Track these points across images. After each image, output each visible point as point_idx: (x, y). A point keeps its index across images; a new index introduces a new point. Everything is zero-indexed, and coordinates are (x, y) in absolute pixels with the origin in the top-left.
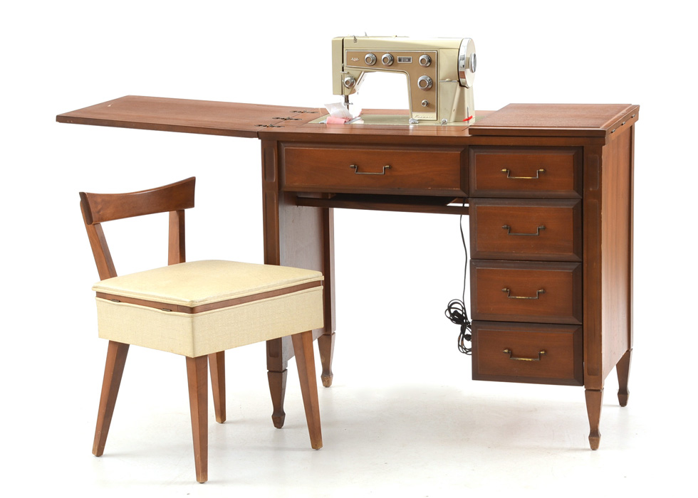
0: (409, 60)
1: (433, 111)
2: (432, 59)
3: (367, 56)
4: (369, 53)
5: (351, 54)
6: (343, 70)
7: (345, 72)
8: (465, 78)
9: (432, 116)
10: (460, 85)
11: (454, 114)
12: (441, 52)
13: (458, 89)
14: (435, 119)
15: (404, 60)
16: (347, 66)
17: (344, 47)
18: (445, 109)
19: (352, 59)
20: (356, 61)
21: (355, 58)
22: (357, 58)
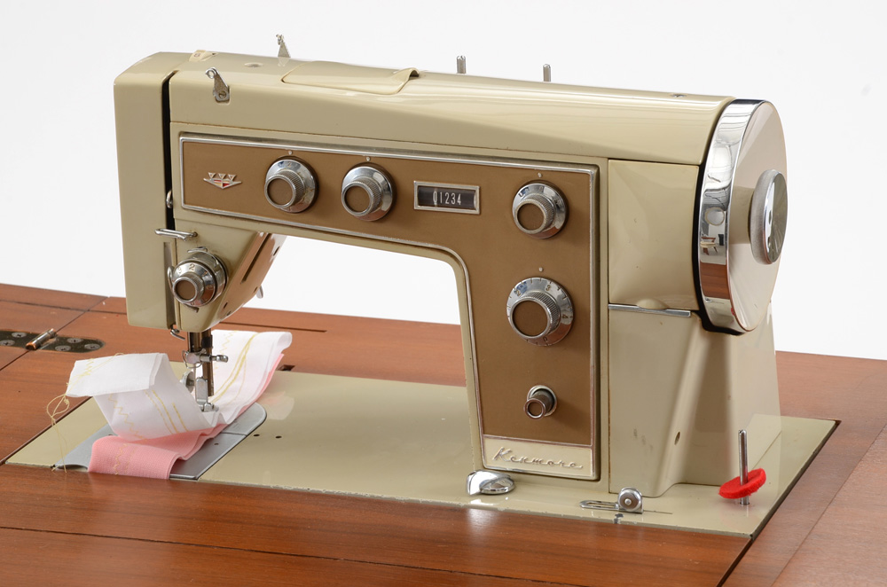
0: (467, 199)
1: (579, 441)
2: (575, 202)
3: (276, 170)
4: (283, 157)
5: (207, 156)
6: (171, 224)
7: (180, 232)
8: (728, 296)
9: (577, 460)
10: (707, 325)
11: (675, 455)
12: (615, 176)
13: (698, 344)
14: (591, 475)
15: (444, 198)
16: (186, 206)
17: (172, 119)
18: (635, 434)
19: (208, 177)
20: (227, 188)
21: (221, 175)
22: (231, 176)
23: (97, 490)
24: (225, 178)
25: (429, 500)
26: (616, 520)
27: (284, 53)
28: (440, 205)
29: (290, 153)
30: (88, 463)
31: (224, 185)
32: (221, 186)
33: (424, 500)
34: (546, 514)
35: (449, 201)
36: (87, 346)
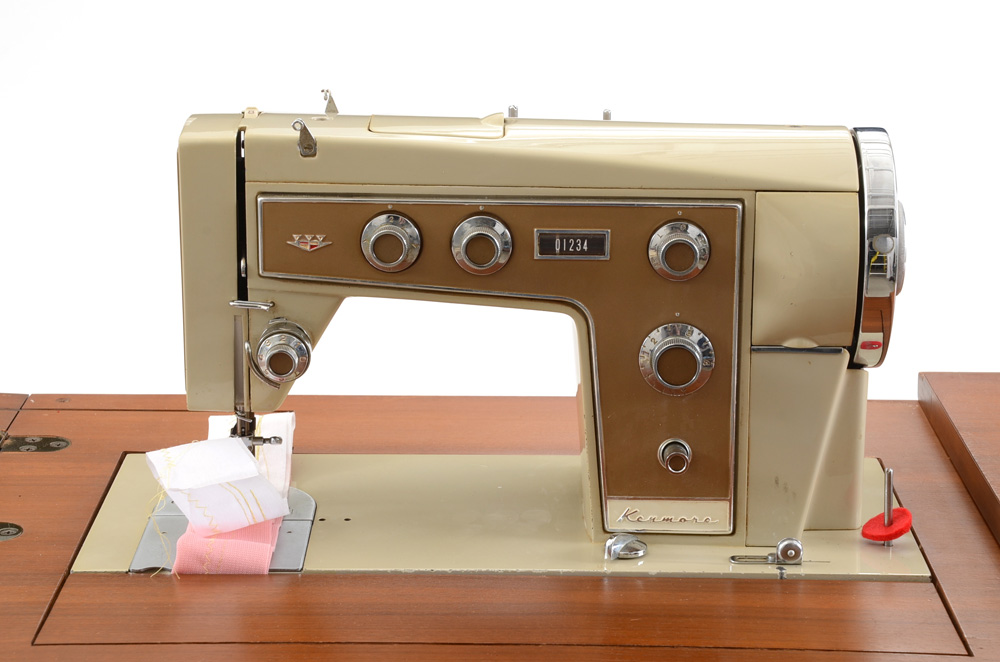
1: (716, 494)
4: (383, 212)
5: (286, 215)
6: (243, 294)
7: (257, 301)
9: (712, 514)
10: (850, 364)
12: (764, 206)
14: (725, 529)
15: (568, 245)
16: (266, 274)
17: (247, 179)
18: (777, 482)
19: (293, 239)
20: (316, 251)
21: (308, 237)
22: (320, 238)
23: (181, 594)
24: (313, 238)
25: (570, 570)
26: (782, 574)
27: (331, 107)
28: (562, 252)
29: (390, 207)
30: (174, 566)
31: (312, 247)
32: (308, 248)
33: (565, 570)
34: (704, 574)
35: (574, 248)
36: (53, 444)
